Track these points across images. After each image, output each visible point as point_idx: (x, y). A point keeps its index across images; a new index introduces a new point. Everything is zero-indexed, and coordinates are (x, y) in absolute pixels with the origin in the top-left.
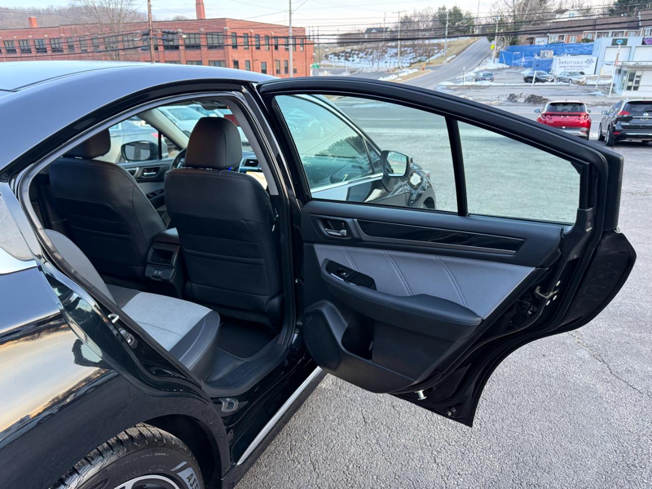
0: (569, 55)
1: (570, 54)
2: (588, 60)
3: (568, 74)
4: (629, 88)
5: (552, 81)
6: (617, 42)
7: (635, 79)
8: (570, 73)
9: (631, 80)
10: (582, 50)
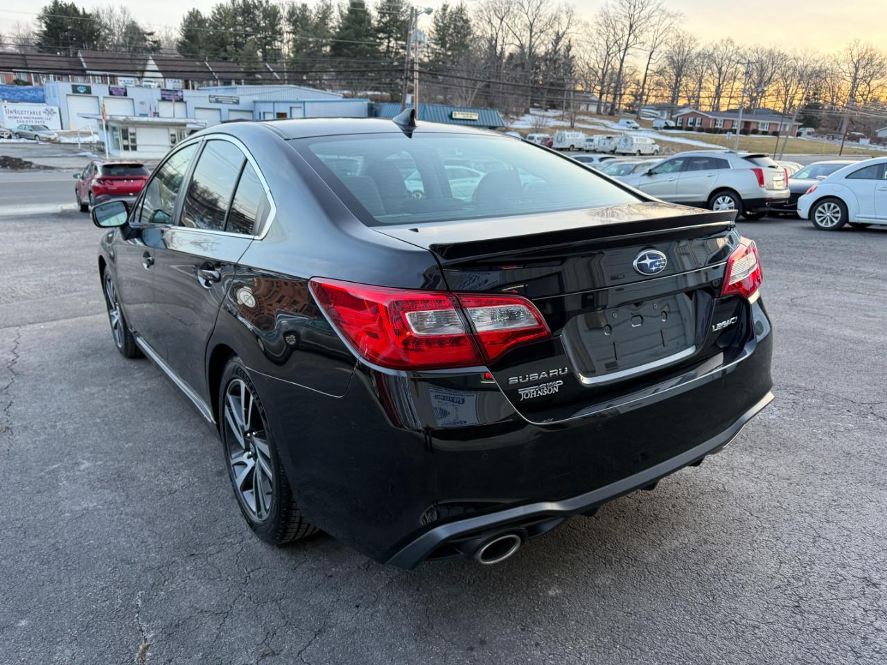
0: (6, 101)
1: (6, 99)
2: (47, 110)
3: (31, 128)
4: (126, 148)
5: (10, 137)
6: (78, 88)
7: (130, 137)
8: (32, 126)
9: (125, 138)
10: (22, 95)
